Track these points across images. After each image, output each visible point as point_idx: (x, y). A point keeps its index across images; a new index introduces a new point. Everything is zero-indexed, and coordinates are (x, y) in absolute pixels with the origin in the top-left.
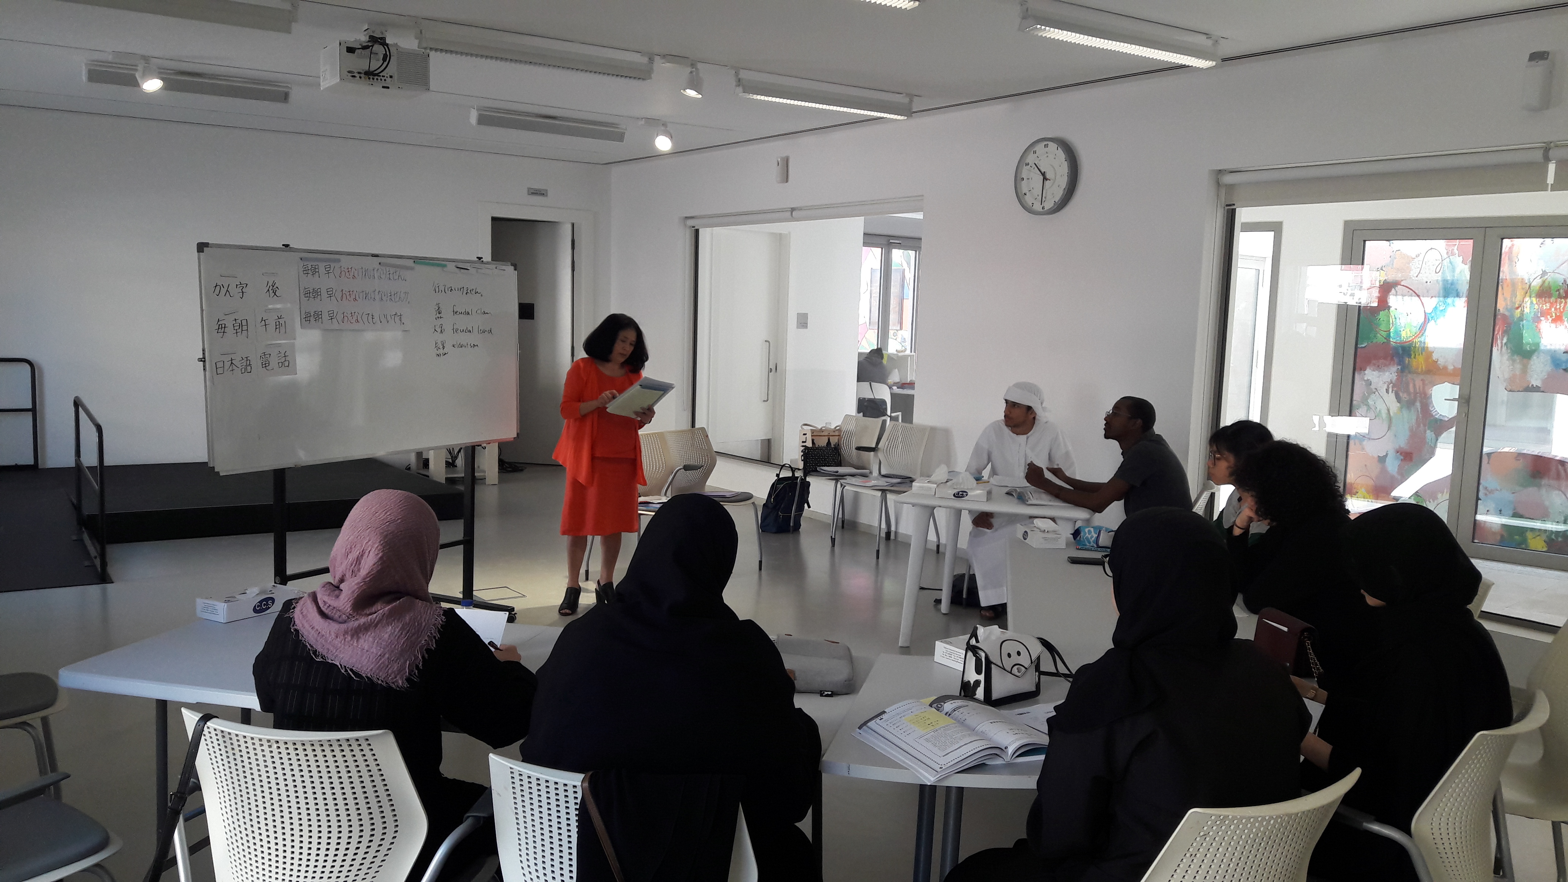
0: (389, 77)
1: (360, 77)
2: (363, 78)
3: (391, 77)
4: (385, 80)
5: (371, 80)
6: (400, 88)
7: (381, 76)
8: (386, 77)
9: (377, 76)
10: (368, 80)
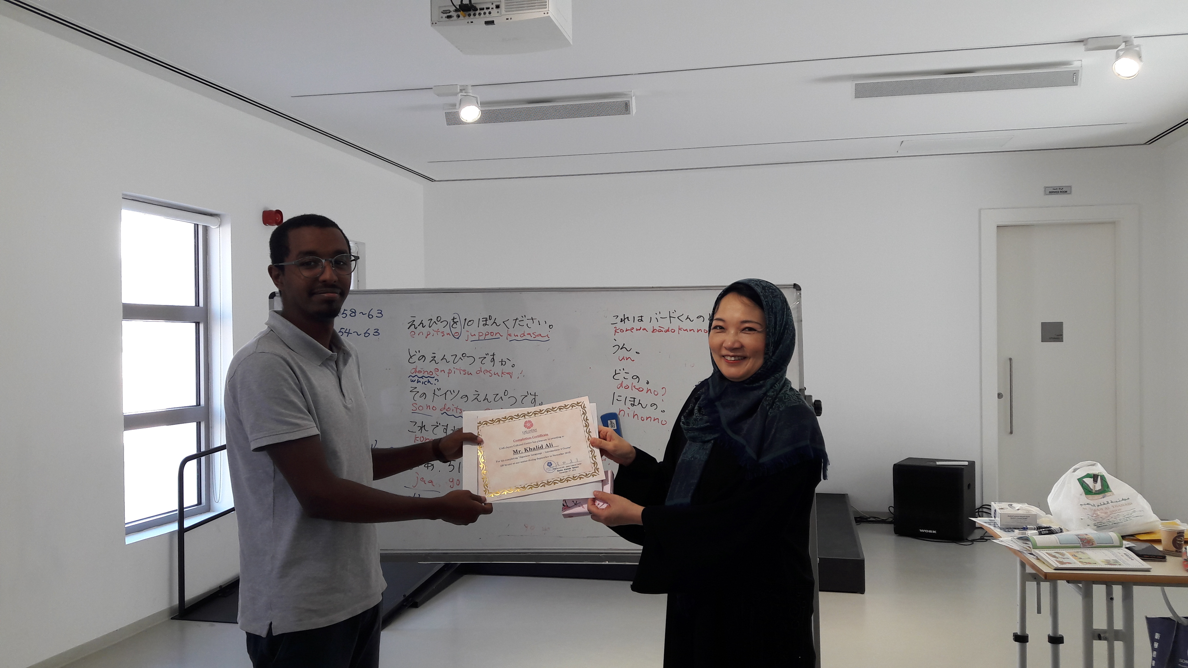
0: (494, 7)
1: (458, 16)
2: (461, 17)
3: (498, 7)
4: (490, 13)
5: (472, 16)
6: (509, 19)
7: (483, 9)
8: (490, 8)
9: (477, 10)
10: (467, 17)
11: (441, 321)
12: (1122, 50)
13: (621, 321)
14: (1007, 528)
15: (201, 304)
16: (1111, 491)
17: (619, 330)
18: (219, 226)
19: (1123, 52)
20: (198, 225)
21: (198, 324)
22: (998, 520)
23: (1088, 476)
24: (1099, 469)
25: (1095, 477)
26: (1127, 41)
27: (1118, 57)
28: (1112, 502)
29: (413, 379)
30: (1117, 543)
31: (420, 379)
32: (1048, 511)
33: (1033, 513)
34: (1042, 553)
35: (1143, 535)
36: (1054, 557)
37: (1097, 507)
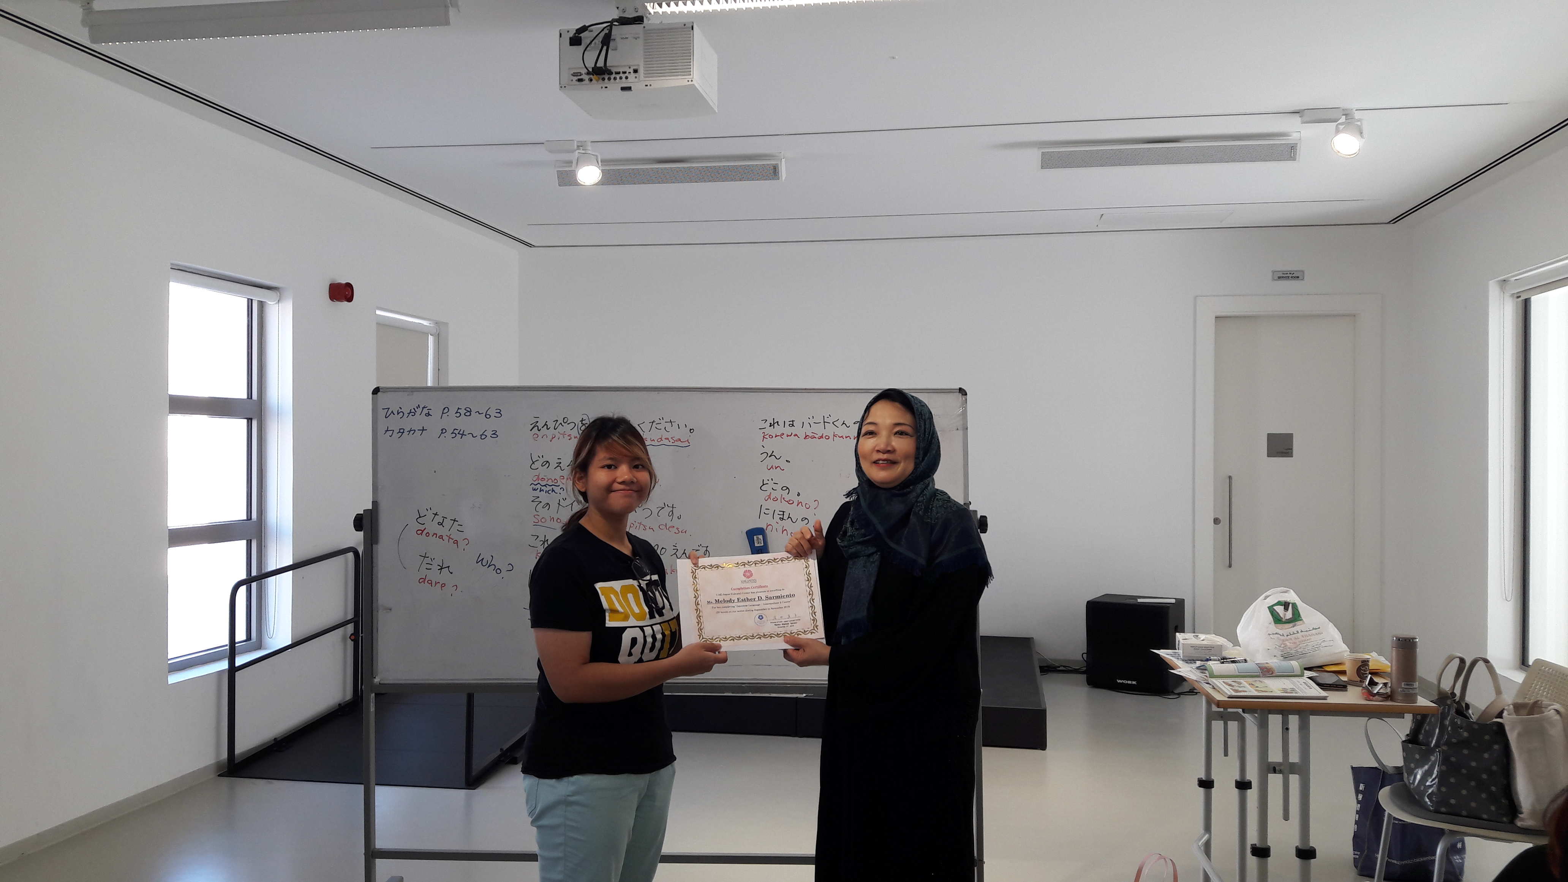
0: (632, 72)
1: (591, 80)
2: (594, 81)
3: (636, 71)
4: (627, 78)
5: (606, 80)
6: (649, 85)
7: (619, 73)
8: (627, 73)
9: (612, 73)
10: (601, 81)
11: (568, 422)
12: (1342, 124)
13: (770, 426)
14: (1190, 660)
15: (255, 396)
16: (1302, 620)
17: (768, 435)
18: (279, 301)
19: (1343, 126)
20: (252, 300)
21: (250, 421)
22: (1181, 652)
23: (1279, 603)
24: (1292, 597)
25: (1286, 605)
26: (1347, 114)
27: (1338, 131)
28: (1302, 631)
29: (536, 487)
30: (1298, 672)
31: (543, 488)
32: (1236, 643)
33: (1219, 643)
34: (1218, 682)
35: (1331, 666)
36: (1230, 685)
37: (1286, 636)
